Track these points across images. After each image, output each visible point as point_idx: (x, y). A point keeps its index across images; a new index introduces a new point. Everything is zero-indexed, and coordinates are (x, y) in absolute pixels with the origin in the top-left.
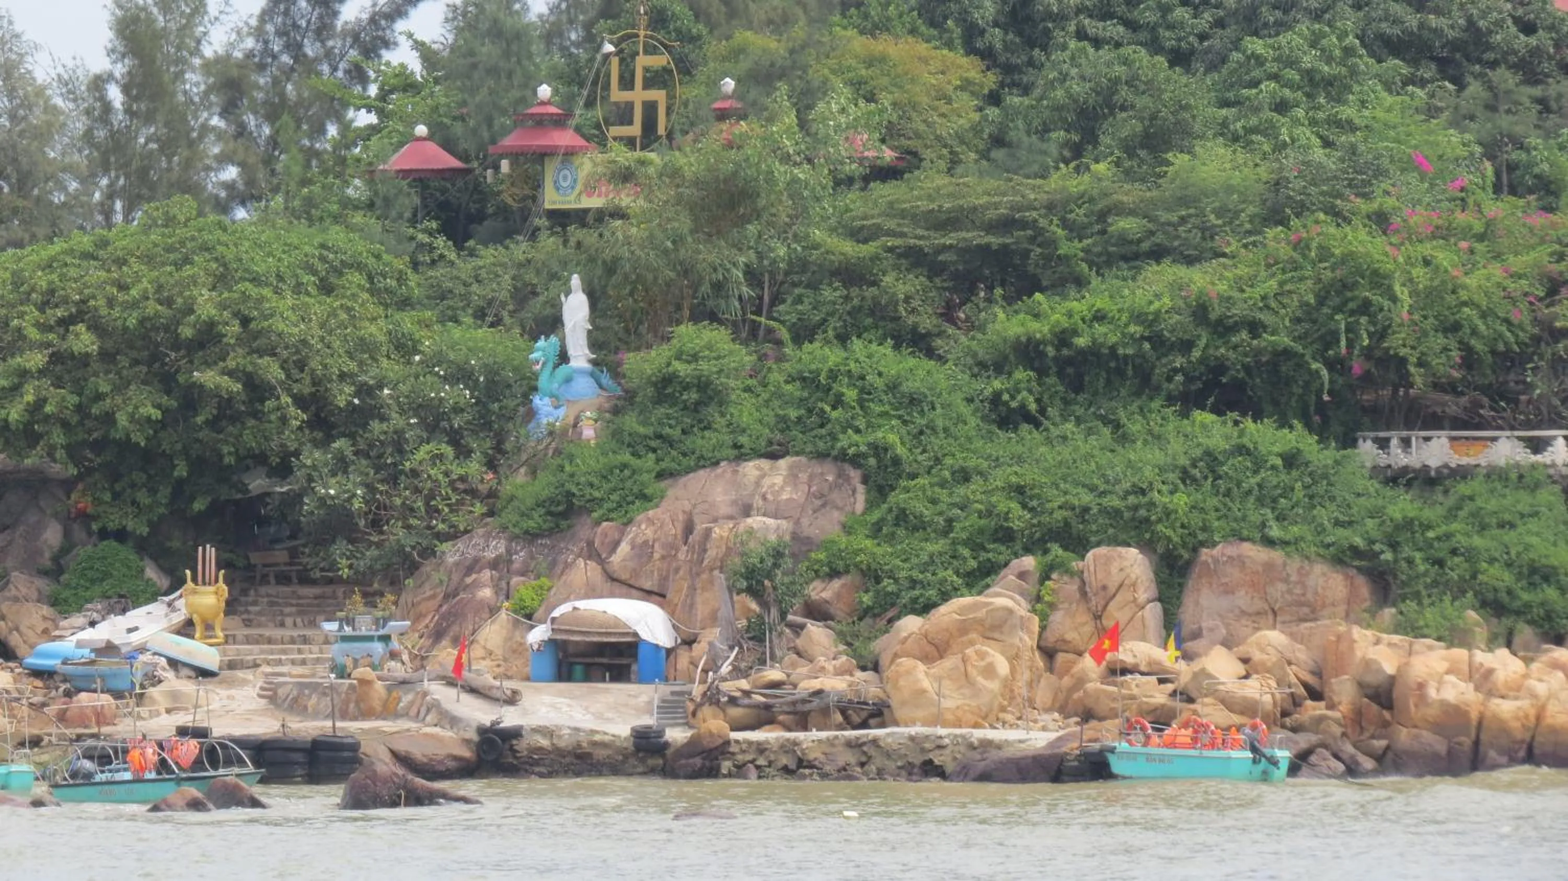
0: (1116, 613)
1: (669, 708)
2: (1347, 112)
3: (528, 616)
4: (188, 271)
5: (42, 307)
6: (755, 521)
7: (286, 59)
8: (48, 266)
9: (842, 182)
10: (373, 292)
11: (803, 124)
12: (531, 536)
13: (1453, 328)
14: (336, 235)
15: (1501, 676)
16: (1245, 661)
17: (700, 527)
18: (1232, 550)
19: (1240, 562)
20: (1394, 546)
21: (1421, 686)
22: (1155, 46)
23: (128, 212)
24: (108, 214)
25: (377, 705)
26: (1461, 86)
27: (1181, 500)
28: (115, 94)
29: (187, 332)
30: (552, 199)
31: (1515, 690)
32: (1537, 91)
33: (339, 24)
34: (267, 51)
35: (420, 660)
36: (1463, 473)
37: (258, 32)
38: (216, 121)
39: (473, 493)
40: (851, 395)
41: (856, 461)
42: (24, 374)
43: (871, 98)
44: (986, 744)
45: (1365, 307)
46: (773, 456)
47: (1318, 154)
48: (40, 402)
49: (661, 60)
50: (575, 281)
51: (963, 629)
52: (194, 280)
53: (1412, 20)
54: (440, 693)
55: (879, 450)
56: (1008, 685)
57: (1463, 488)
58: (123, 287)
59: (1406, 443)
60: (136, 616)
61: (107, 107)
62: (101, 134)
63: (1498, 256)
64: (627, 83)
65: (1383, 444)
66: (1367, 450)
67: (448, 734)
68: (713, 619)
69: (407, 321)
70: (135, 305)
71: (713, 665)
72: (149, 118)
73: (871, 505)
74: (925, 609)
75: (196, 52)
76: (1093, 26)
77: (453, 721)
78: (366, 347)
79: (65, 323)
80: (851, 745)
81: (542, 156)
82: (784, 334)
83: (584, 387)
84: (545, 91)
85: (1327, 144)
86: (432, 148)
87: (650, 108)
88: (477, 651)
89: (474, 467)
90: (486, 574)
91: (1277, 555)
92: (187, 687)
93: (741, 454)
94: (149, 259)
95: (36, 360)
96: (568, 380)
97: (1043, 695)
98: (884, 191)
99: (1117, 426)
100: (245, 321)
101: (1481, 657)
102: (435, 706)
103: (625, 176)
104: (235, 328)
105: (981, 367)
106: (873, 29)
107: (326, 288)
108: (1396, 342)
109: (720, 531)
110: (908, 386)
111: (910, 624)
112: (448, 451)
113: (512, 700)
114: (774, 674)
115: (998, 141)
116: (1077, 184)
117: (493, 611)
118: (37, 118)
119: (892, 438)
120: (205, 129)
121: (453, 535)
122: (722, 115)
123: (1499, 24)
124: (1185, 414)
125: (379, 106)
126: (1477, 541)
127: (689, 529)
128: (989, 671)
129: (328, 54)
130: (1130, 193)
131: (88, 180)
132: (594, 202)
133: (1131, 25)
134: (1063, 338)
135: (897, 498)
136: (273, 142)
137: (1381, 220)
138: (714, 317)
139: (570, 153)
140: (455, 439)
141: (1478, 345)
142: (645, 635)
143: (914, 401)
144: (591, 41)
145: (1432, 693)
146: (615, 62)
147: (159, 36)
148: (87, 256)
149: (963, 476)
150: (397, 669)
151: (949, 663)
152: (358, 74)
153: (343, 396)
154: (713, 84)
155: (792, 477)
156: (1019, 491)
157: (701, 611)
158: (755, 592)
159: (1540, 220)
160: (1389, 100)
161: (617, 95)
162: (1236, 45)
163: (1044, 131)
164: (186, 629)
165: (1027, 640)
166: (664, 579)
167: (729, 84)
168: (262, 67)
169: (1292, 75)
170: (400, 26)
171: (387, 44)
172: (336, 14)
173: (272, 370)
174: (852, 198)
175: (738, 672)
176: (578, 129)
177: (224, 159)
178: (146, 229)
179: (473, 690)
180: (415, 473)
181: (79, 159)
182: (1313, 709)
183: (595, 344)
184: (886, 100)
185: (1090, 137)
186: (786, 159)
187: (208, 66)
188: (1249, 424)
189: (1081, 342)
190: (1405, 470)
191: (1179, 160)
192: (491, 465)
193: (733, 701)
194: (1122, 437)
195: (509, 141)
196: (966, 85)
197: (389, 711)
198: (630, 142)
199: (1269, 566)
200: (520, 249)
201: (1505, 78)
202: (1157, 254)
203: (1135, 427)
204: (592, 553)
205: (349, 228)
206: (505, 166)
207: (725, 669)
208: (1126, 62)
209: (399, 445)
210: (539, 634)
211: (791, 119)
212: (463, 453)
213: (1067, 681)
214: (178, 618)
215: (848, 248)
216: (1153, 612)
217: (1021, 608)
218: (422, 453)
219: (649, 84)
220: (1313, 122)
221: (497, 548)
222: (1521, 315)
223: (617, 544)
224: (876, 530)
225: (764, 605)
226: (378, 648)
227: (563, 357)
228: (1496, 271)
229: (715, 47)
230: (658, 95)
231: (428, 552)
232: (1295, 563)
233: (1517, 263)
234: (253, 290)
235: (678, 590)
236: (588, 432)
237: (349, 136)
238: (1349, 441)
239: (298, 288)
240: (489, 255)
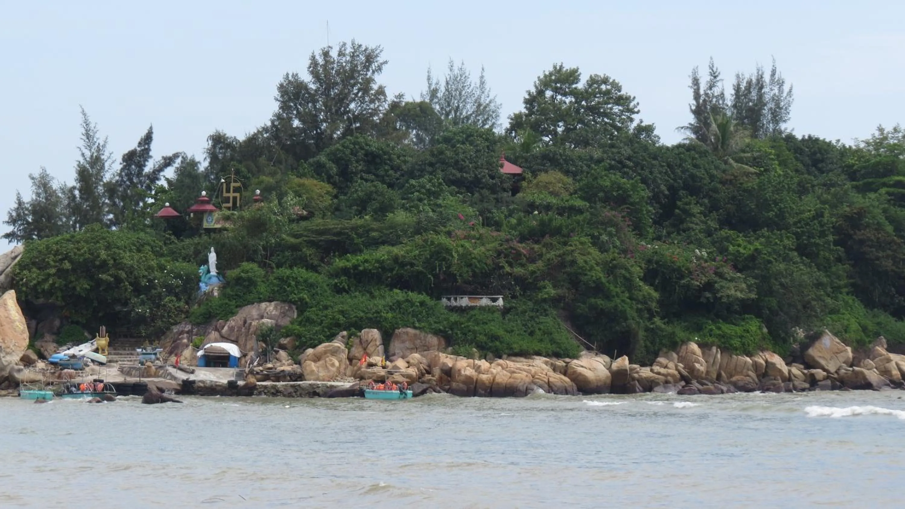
0: (371, 349)
1: (240, 375)
2: (440, 202)
3: (197, 347)
4: (98, 245)
5: (55, 255)
6: (265, 320)
7: (128, 183)
8: (57, 243)
9: (291, 221)
10: (153, 252)
11: (280, 204)
12: (198, 324)
13: (470, 265)
14: (142, 235)
15: (482, 368)
16: (408, 362)
17: (249, 321)
18: (404, 330)
19: (407, 333)
20: (452, 329)
21: (459, 370)
22: (383, 182)
23: (80, 228)
24: (74, 227)
25: (153, 373)
26: (473, 194)
27: (390, 315)
28: (77, 193)
29: (97, 263)
30: (205, 225)
31: (487, 372)
32: (495, 196)
33: (144, 173)
34: (122, 180)
35: (165, 361)
36: (472, 308)
37: (120, 175)
38: (107, 201)
39: (182, 311)
40: (293, 283)
41: (294, 303)
42: (49, 275)
43: (300, 196)
44: (332, 386)
45: (444, 259)
46: (270, 301)
47: (431, 214)
48: (54, 284)
49: (238, 184)
50: (212, 249)
51: (325, 352)
52: (100, 248)
53: (459, 175)
54: (171, 370)
55: (301, 300)
56: (338, 369)
57: (472, 313)
58: (79, 250)
59: (456, 299)
60: (82, 347)
61: (74, 197)
62: (72, 204)
63: (483, 245)
64: (228, 191)
65: (449, 299)
66: (444, 300)
67: (173, 382)
68: (252, 349)
69: (163, 260)
70: (82, 255)
71: (252, 362)
72: (87, 200)
73: (299, 315)
74: (314, 346)
75: (101, 180)
76: (365, 176)
77: (175, 378)
78: (150, 268)
79: (62, 260)
80: (292, 386)
81: (203, 212)
82: (274, 265)
83: (215, 280)
84: (204, 193)
85: (433, 211)
86: (171, 210)
87: (235, 198)
88: (182, 358)
89: (182, 304)
90: (185, 335)
91: (417, 332)
92: (97, 368)
93: (261, 301)
94: (86, 242)
95: (53, 271)
96: (210, 278)
97: (348, 372)
98: (303, 224)
99: (371, 293)
100: (115, 260)
101: (477, 362)
102: (170, 374)
103: (227, 218)
104: (112, 262)
105: (331, 276)
106: (300, 176)
107: (139, 251)
108: (454, 269)
109: (254, 323)
110: (310, 281)
111: (310, 351)
112: (174, 299)
113: (193, 372)
114: (270, 365)
115: (337, 209)
116: (360, 222)
117: (187, 346)
118: (53, 199)
119: (305, 296)
120: (104, 203)
121: (176, 324)
122: (256, 201)
123: (484, 176)
124: (391, 290)
125: (154, 197)
126: (476, 328)
127: (245, 322)
128: (333, 365)
129: (140, 182)
130: (375, 225)
131: (68, 218)
132: (218, 226)
133: (377, 176)
134: (355, 267)
135: (307, 314)
136: (124, 207)
137: (449, 234)
138: (253, 260)
139: (211, 211)
140: (176, 295)
141: (477, 271)
142: (232, 353)
143: (312, 286)
144: (218, 179)
145: (463, 372)
146: (225, 185)
147: (91, 175)
148: (68, 240)
149: (326, 308)
150: (158, 363)
151: (321, 363)
152: (149, 188)
153: (144, 282)
154: (254, 191)
155: (276, 307)
156: (342, 312)
157: (248, 347)
158: (265, 341)
159: (495, 234)
160: (452, 198)
161: (225, 195)
162: (407, 182)
163: (350, 207)
164: (96, 351)
165: (344, 356)
166: (237, 337)
167: (258, 192)
168: (120, 185)
169: (423, 191)
170: (162, 174)
171: (158, 179)
172: (143, 170)
173: (123, 275)
174: (294, 226)
175: (259, 365)
176: (214, 205)
177: (109, 212)
178: (86, 232)
179: (181, 369)
180: (164, 305)
181: (67, 212)
182: (428, 377)
183: (218, 267)
184: (304, 197)
185: (364, 208)
186: (275, 214)
187: (105, 185)
188: (410, 293)
189: (361, 268)
190: (456, 307)
191: (391, 215)
192: (187, 303)
193: (258, 373)
194: (373, 297)
195: (194, 208)
196: (328, 193)
197: (156, 375)
198: (229, 208)
199: (415, 335)
200: (196, 240)
201: (486, 192)
202: (384, 243)
203: (376, 293)
204: (216, 329)
205: (146, 233)
206: (192, 215)
207: (255, 364)
208: (375, 186)
209: (160, 296)
210: (200, 353)
211: (276, 202)
212: (179, 300)
213: (356, 368)
214: (94, 347)
215: (292, 240)
216: (381, 348)
217: (343, 347)
218: (167, 299)
219: (234, 191)
220: (429, 205)
221: (188, 327)
222: (489, 261)
223: (223, 327)
224: (300, 324)
225: (267, 345)
226: (153, 357)
227: (209, 271)
228: (483, 249)
229: (254, 180)
230: (237, 195)
231: (168, 329)
232: (423, 334)
233: (489, 246)
234: (117, 251)
235: (242, 340)
236: (216, 294)
237: (146, 205)
238: (439, 298)
239: (131, 250)
240: (187, 241)
